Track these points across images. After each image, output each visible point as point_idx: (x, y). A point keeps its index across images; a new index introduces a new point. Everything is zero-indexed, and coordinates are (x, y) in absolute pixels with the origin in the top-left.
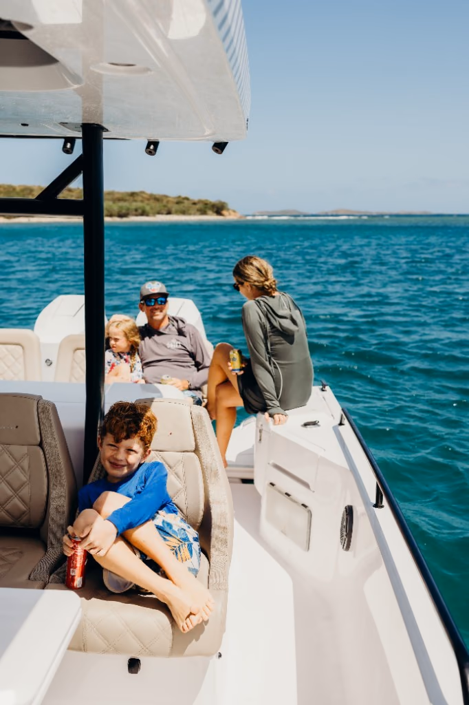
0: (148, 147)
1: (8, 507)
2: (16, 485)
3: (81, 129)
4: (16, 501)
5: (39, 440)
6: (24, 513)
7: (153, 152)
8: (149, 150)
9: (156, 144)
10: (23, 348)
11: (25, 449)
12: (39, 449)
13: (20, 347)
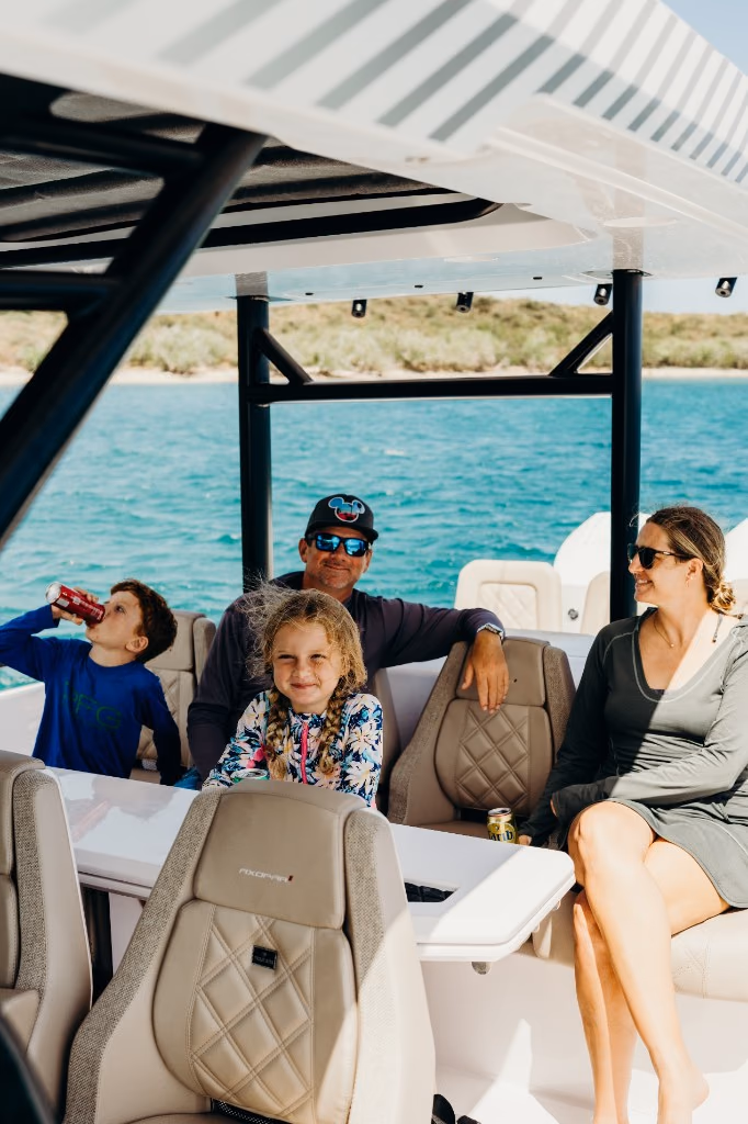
0: (720, 285)
1: (501, 786)
2: (512, 758)
3: (611, 276)
4: (512, 779)
5: (543, 699)
6: (520, 795)
7: (727, 292)
8: (720, 290)
9: (732, 281)
10: (536, 590)
11: (525, 711)
12: (543, 711)
13: (531, 588)
